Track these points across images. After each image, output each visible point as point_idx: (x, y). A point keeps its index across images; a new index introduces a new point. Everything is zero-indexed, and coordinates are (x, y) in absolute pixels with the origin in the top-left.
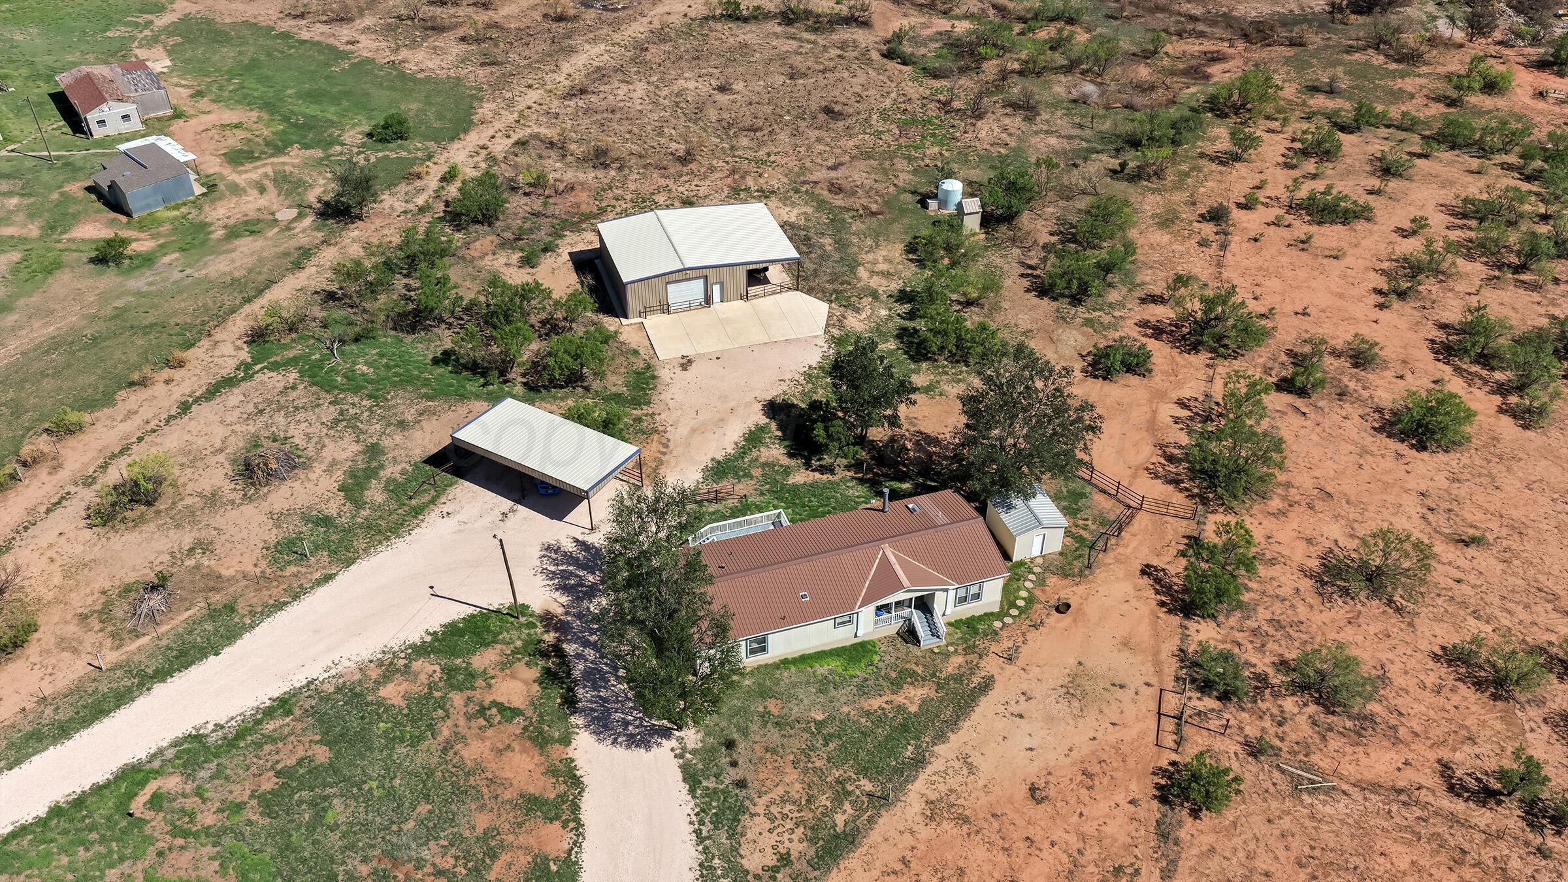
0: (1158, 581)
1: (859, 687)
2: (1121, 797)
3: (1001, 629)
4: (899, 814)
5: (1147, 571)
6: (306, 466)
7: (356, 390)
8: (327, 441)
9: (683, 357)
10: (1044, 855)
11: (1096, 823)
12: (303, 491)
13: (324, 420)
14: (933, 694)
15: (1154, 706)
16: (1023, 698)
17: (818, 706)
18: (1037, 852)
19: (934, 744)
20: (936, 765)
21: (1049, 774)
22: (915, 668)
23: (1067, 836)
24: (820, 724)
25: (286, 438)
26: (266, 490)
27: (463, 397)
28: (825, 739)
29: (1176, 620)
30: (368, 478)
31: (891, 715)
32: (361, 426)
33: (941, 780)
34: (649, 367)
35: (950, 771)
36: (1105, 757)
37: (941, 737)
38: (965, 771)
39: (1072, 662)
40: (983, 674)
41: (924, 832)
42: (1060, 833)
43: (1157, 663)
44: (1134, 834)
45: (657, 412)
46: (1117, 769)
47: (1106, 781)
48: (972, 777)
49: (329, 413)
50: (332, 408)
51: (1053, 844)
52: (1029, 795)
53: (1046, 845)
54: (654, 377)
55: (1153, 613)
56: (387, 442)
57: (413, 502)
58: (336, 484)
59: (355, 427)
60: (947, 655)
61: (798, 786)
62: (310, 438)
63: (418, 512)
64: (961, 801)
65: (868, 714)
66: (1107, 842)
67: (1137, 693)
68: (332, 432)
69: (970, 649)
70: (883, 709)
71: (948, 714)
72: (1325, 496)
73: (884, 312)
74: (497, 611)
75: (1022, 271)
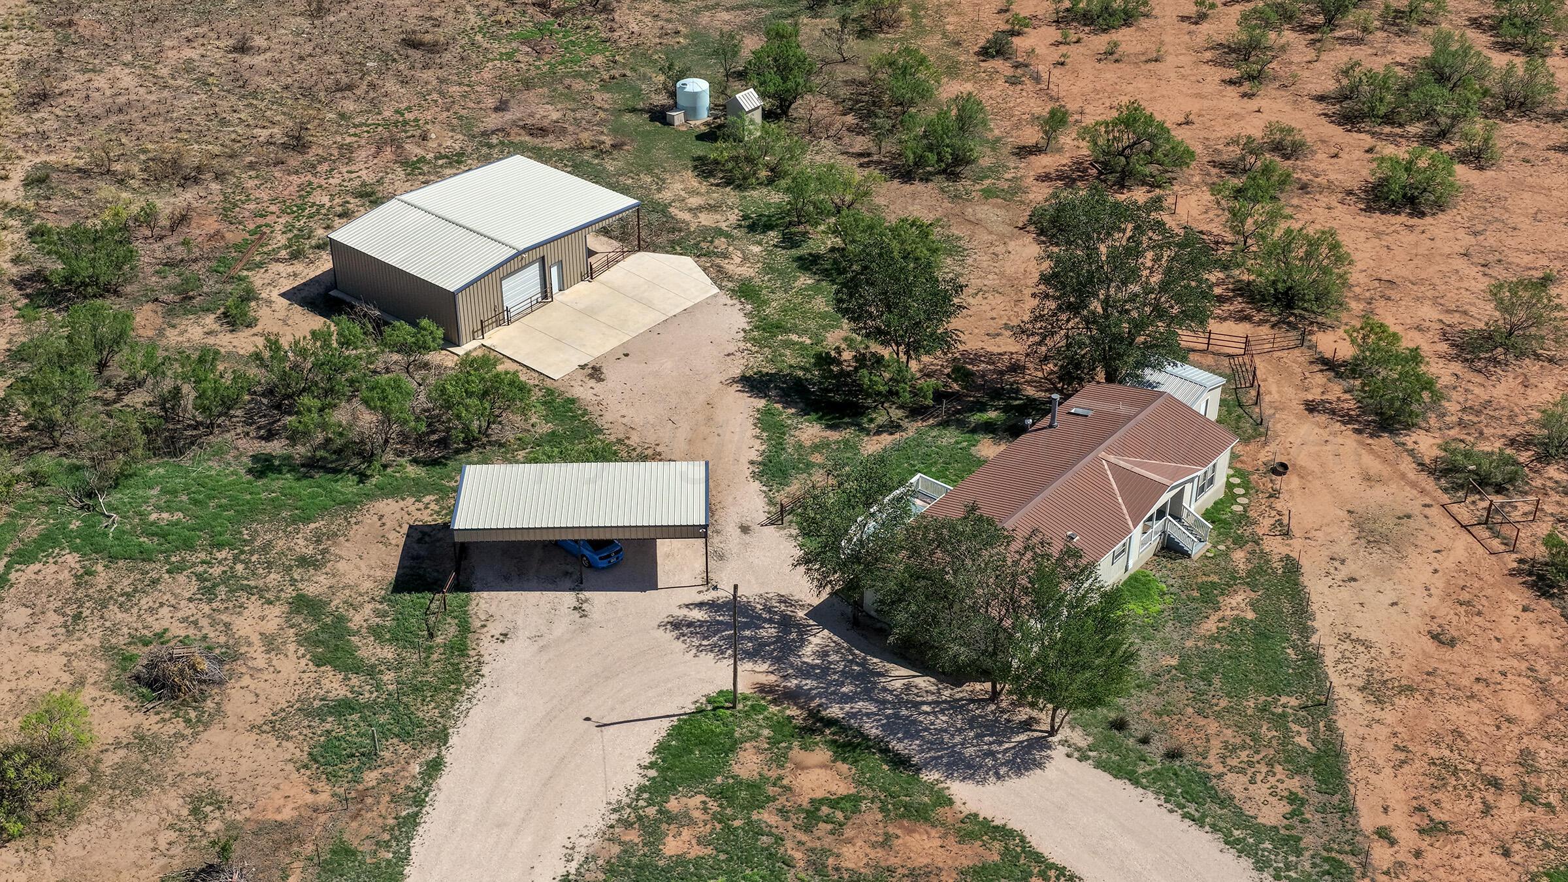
0: (1333, 412)
1: (1179, 618)
2: (1512, 611)
3: (1245, 511)
4: (1348, 712)
5: (1311, 408)
6: (235, 657)
7: (188, 545)
8: (225, 617)
9: (582, 367)
10: (1506, 686)
11: (1516, 641)
12: (262, 684)
13: (188, 595)
14: (1253, 595)
15: (1453, 523)
16: (1337, 564)
17: (1159, 652)
18: (1499, 687)
19: (1308, 638)
20: (1330, 656)
21: (1433, 618)
22: (1210, 579)
23: (1505, 662)
24: (1182, 667)
25: (159, 636)
26: (209, 704)
27: (350, 503)
28: (1203, 680)
29: (1386, 440)
30: (340, 637)
31: (1238, 630)
32: (252, 583)
33: (1350, 666)
34: (550, 392)
35: (1347, 654)
36: (1462, 583)
37: (1306, 631)
38: (1362, 649)
39: (1343, 514)
40: (1277, 557)
41: (1389, 716)
42: (1498, 662)
43: (1414, 485)
44: (1556, 635)
45: (621, 436)
46: (1482, 589)
47: (1484, 601)
48: (1372, 651)
49: (186, 585)
50: (181, 578)
51: (1504, 674)
52: (1436, 643)
53: (1499, 678)
54: (573, 401)
55: (1360, 443)
56: (311, 590)
57: (439, 640)
58: (303, 662)
59: (245, 588)
60: (1226, 555)
61: (1229, 732)
62: (195, 623)
63: (460, 648)
64: (1388, 676)
65: (1215, 639)
66: (1542, 651)
67: (1426, 517)
68: (216, 605)
69: (1239, 542)
70: (1224, 628)
71: (1287, 607)
72: (1388, 284)
73: (756, 249)
74: (700, 711)
75: (856, 162)
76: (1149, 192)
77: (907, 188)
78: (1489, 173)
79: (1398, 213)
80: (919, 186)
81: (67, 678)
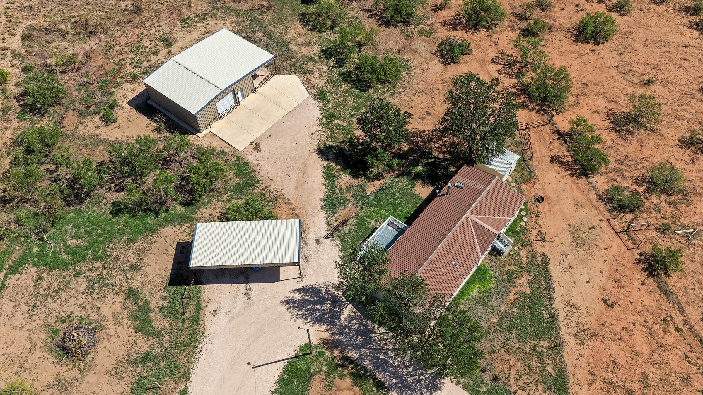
0: (562, 163)
1: (498, 293)
2: (637, 285)
3: (526, 225)
4: (569, 350)
5: (553, 160)
6: (101, 328)
7: (83, 259)
8: (97, 303)
9: (252, 143)
10: (636, 332)
11: (639, 303)
12: (112, 345)
13: (82, 290)
14: (529, 278)
15: (612, 231)
16: (564, 257)
17: (490, 315)
18: (632, 333)
19: (552, 304)
20: (561, 315)
21: (604, 290)
22: (511, 268)
23: (635, 317)
24: (499, 324)
25: (69, 316)
26: (89, 358)
27: (152, 230)
28: (508, 331)
29: (583, 180)
30: (146, 314)
31: (522, 300)
32: (109, 282)
33: (569, 321)
34: (238, 158)
35: (569, 314)
36: (616, 268)
37: (551, 299)
38: (574, 310)
39: (566, 226)
40: (539, 254)
41: (586, 352)
42: (632, 317)
43: (596, 207)
44: (656, 299)
45: (267, 185)
46: (624, 271)
47: (625, 279)
48: (579, 311)
49: (81, 284)
50: (80, 280)
51: (634, 324)
52: (606, 306)
53: (632, 327)
54: (246, 164)
55: (573, 182)
56: (134, 285)
57: (187, 315)
58: (130, 330)
59: (106, 285)
60: (517, 253)
61: (518, 364)
62: (85, 307)
63: (196, 319)
64: (585, 327)
65: (513, 305)
66: (650, 309)
67: (601, 228)
68: (94, 296)
69: (524, 244)
70: (517, 299)
71: (543, 285)
72: (584, 85)
73: (325, 68)
74: (297, 356)
75: (366, 15)
76: (486, 32)
77: (388, 30)
78: (626, 18)
79: (589, 43)
80: (392, 29)
81: (28, 345)
